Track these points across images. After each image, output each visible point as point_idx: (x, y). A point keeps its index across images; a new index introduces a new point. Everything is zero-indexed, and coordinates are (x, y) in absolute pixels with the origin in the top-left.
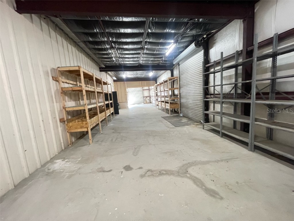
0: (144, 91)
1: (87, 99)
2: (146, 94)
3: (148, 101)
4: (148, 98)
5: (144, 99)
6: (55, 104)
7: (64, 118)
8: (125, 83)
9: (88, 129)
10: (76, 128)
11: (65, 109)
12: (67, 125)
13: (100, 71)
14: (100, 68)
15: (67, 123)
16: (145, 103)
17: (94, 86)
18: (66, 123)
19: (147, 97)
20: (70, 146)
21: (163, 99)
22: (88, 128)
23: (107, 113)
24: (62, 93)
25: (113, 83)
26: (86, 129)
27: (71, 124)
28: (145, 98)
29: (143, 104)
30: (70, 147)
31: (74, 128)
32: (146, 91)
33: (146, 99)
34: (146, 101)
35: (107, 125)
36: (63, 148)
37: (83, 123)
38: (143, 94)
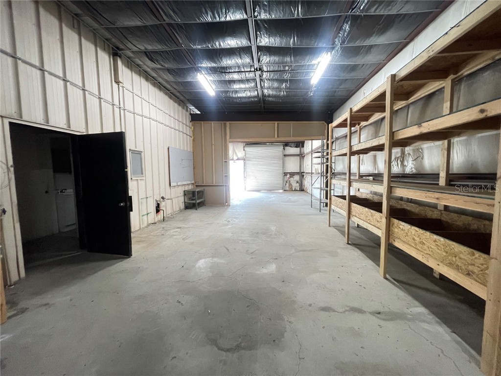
0: (287, 158)
2: (292, 165)
3: (296, 186)
4: (297, 178)
5: (286, 179)
16: (287, 189)
19: (292, 174)
21: (364, 190)
28: (288, 176)
29: (281, 191)
32: (292, 158)
33: (292, 179)
34: (290, 185)
38: (283, 168)
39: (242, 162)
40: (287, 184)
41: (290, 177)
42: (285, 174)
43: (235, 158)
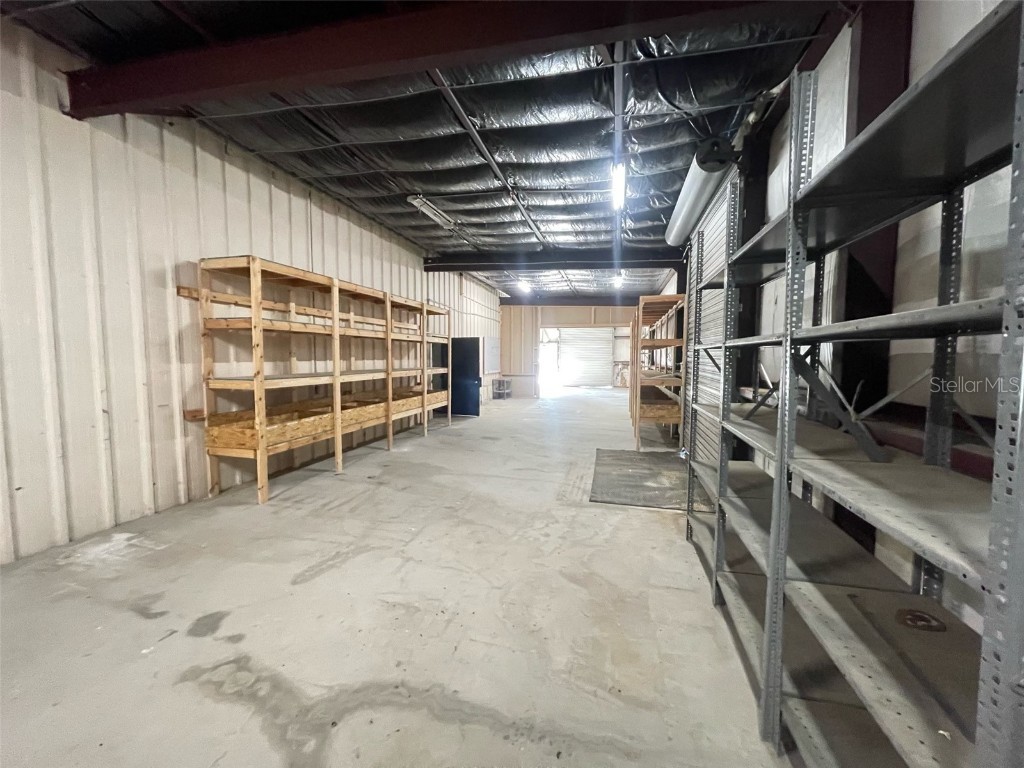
0: (619, 341)
1: (343, 357)
5: (617, 371)
6: (175, 364)
7: (200, 411)
8: (536, 309)
9: (256, 455)
10: (227, 446)
11: (207, 384)
12: (207, 431)
13: (427, 270)
14: (426, 261)
15: (210, 426)
16: (619, 384)
17: (383, 319)
18: (206, 423)
19: (625, 364)
20: (210, 496)
22: (255, 450)
23: (392, 409)
24: (204, 335)
25: (498, 308)
26: (252, 452)
27: (215, 431)
28: (620, 366)
29: (610, 387)
30: (210, 500)
31: (222, 445)
32: (624, 341)
34: (622, 379)
35: (389, 450)
36: (183, 500)
37: (243, 433)
38: (613, 354)
39: (556, 344)
40: (619, 378)
41: (624, 368)
42: (616, 364)
43: (546, 340)
